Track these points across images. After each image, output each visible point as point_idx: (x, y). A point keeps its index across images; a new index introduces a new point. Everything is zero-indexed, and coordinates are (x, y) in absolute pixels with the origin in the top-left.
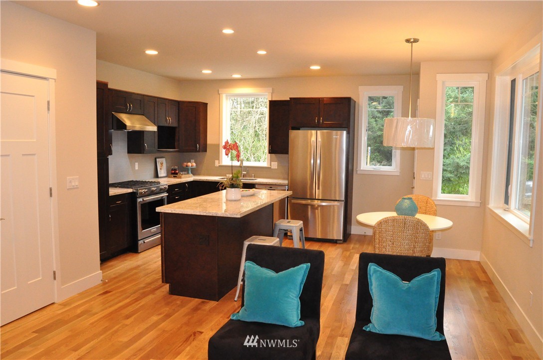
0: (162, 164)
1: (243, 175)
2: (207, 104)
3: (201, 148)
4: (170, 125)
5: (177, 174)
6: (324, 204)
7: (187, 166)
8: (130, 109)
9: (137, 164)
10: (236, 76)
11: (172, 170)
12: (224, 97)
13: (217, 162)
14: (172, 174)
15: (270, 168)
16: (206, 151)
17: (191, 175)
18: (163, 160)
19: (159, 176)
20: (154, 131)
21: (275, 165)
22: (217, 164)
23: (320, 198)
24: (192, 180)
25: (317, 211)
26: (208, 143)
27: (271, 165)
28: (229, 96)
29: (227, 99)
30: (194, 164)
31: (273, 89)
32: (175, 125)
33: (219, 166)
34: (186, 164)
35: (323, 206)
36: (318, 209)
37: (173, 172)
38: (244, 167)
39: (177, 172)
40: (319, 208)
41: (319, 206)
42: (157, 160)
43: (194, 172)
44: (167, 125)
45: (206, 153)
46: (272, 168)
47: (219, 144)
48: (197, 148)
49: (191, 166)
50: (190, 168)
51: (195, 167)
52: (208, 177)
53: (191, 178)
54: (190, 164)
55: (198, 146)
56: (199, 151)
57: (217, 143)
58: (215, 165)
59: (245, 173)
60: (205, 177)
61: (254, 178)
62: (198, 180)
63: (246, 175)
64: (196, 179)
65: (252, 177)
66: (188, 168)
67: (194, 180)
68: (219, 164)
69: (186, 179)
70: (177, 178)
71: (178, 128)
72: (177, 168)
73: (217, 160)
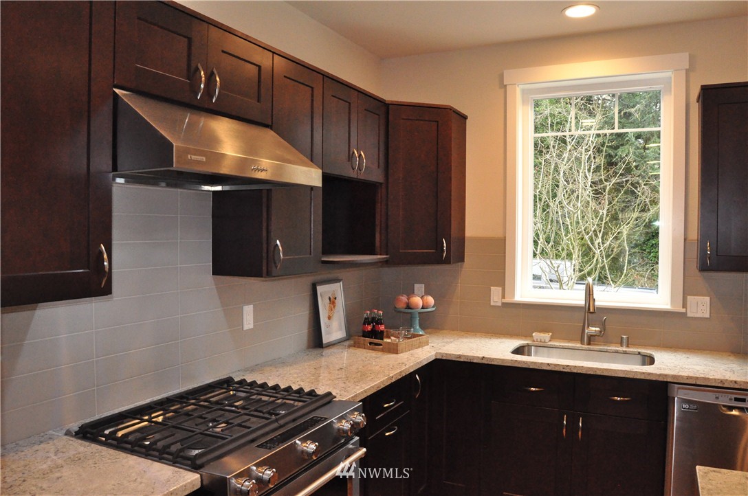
0: (332, 301)
2: (466, 118)
3: (452, 248)
4: (362, 176)
5: (380, 335)
7: (408, 307)
8: (209, 92)
9: (248, 312)
11: (367, 321)
13: (496, 292)
14: (366, 334)
16: (461, 261)
18: (337, 289)
19: (326, 339)
20: (312, 188)
21: (700, 307)
22: (496, 297)
26: (468, 234)
30: (430, 300)
31: (692, 60)
32: (376, 176)
33: (503, 303)
34: (404, 298)
37: (369, 328)
39: (382, 327)
42: (320, 289)
44: (353, 175)
45: (461, 267)
46: (689, 315)
47: (505, 237)
48: (443, 251)
49: (423, 308)
50: (419, 313)
51: (434, 309)
52: (473, 340)
53: (426, 348)
54: (417, 301)
55: (445, 245)
56: (447, 261)
57: (497, 234)
58: (490, 301)
59: (598, 329)
60: (465, 340)
61: (628, 346)
62: (454, 359)
63: (598, 336)
64: (447, 354)
65: (621, 346)
66: (410, 313)
67: (438, 357)
68: (503, 297)
69: (412, 351)
70: (383, 350)
71: (384, 186)
72: (381, 313)
73: (494, 286)
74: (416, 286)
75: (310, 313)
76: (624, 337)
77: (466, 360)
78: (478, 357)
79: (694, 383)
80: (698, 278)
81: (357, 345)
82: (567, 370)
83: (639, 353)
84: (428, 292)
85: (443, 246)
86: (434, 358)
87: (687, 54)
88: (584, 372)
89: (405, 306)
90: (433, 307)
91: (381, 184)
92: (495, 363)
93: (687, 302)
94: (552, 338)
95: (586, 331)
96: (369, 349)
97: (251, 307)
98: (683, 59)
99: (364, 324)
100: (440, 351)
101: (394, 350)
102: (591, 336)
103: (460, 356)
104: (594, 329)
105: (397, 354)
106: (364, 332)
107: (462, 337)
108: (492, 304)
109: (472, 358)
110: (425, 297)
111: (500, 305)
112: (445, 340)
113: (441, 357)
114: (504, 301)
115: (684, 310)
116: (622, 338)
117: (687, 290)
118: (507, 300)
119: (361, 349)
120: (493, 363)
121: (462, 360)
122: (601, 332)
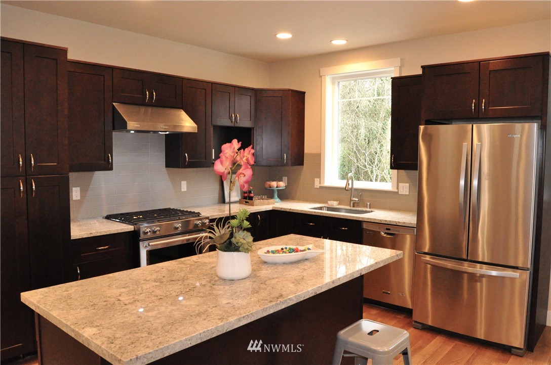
1: (354, 204)
2: (304, 93)
5: (251, 198)
6: (494, 273)
7: (270, 187)
10: (339, 42)
12: (328, 81)
13: (317, 180)
15: (398, 193)
16: (303, 164)
17: (278, 200)
19: (227, 200)
21: (405, 189)
22: (317, 184)
23: (486, 261)
24: (271, 209)
25: (479, 284)
26: (306, 151)
27: (398, 188)
28: (336, 80)
29: (333, 83)
31: (402, 61)
32: (248, 125)
33: (321, 187)
34: (268, 183)
35: (491, 277)
36: (481, 282)
37: (247, 195)
38: (356, 189)
39: (252, 195)
40: (484, 279)
41: (482, 276)
43: (284, 195)
44: (232, 125)
45: (303, 168)
46: (400, 193)
47: (321, 154)
48: (284, 160)
49: (277, 187)
50: (273, 190)
53: (271, 205)
54: (275, 184)
55: (285, 157)
56: (287, 165)
57: (318, 152)
58: (314, 185)
59: (357, 199)
61: (370, 208)
62: (279, 210)
63: (357, 203)
64: (277, 208)
65: (367, 208)
68: (320, 184)
69: (262, 206)
70: (249, 205)
73: (316, 178)
74: (284, 178)
75: (219, 188)
76: (368, 203)
78: (288, 209)
79: (370, 221)
80: (404, 174)
81: (240, 202)
87: (399, 58)
88: (328, 216)
89: (268, 186)
90: (283, 187)
92: (295, 212)
93: (399, 186)
94: (339, 204)
96: (244, 204)
97: (185, 182)
98: (397, 61)
101: (252, 204)
103: (282, 208)
104: (355, 199)
105: (254, 206)
106: (244, 197)
108: (315, 187)
109: (286, 209)
111: (318, 187)
112: (287, 203)
113: (274, 209)
115: (397, 191)
118: (321, 185)
121: (282, 210)
122: (358, 201)
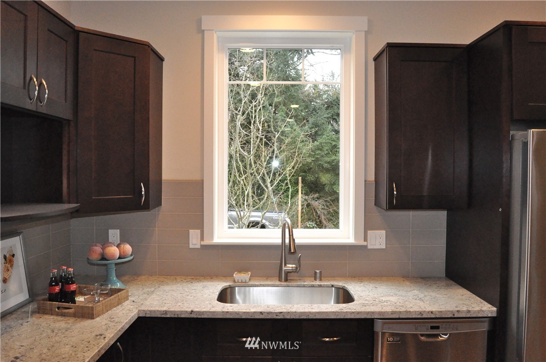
0: (9, 260)
3: (150, 193)
4: (43, 109)
7: (103, 258)
11: (55, 281)
13: (194, 234)
14: (53, 297)
15: (366, 247)
21: (378, 240)
22: (194, 240)
26: (165, 177)
27: (365, 239)
30: (128, 248)
33: (203, 247)
34: (98, 248)
37: (57, 289)
39: (73, 287)
45: (158, 211)
46: (369, 247)
47: (203, 180)
48: (142, 195)
49: (119, 258)
50: (116, 264)
51: (132, 257)
52: (174, 287)
53: (127, 304)
54: (114, 251)
55: (143, 189)
56: (146, 207)
57: (196, 177)
58: (189, 244)
59: (294, 266)
60: (167, 288)
61: (321, 280)
62: (159, 316)
63: (295, 272)
64: (151, 311)
65: (315, 280)
66: (106, 265)
67: (141, 316)
68: (202, 239)
69: (110, 312)
70: (75, 315)
71: (72, 124)
72: (71, 270)
73: (193, 228)
74: (111, 232)
76: (318, 271)
77: (173, 316)
78: (187, 312)
79: (398, 317)
80: (377, 214)
81: (41, 311)
82: (281, 317)
83: (333, 286)
84: (124, 239)
85: (142, 191)
86: (136, 318)
88: (297, 317)
89: (100, 257)
90: (131, 255)
91: (69, 121)
92: (205, 316)
93: (367, 235)
94: (251, 278)
95: (284, 268)
96: (57, 315)
99: (51, 285)
100: (143, 308)
101: (87, 314)
102: (288, 272)
104: (291, 266)
105: (93, 318)
106: (50, 295)
107: (162, 283)
108: (191, 246)
109: (178, 313)
110: (122, 246)
111: (199, 247)
112: (146, 290)
113: (144, 315)
114: (203, 243)
115: (365, 243)
116: (316, 273)
117: (367, 225)
118: (206, 242)
119: (47, 316)
120: (203, 317)
121: (168, 316)
122: (297, 268)
